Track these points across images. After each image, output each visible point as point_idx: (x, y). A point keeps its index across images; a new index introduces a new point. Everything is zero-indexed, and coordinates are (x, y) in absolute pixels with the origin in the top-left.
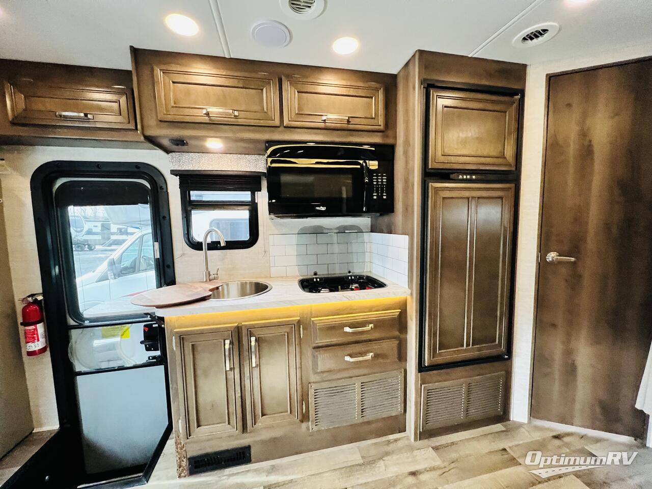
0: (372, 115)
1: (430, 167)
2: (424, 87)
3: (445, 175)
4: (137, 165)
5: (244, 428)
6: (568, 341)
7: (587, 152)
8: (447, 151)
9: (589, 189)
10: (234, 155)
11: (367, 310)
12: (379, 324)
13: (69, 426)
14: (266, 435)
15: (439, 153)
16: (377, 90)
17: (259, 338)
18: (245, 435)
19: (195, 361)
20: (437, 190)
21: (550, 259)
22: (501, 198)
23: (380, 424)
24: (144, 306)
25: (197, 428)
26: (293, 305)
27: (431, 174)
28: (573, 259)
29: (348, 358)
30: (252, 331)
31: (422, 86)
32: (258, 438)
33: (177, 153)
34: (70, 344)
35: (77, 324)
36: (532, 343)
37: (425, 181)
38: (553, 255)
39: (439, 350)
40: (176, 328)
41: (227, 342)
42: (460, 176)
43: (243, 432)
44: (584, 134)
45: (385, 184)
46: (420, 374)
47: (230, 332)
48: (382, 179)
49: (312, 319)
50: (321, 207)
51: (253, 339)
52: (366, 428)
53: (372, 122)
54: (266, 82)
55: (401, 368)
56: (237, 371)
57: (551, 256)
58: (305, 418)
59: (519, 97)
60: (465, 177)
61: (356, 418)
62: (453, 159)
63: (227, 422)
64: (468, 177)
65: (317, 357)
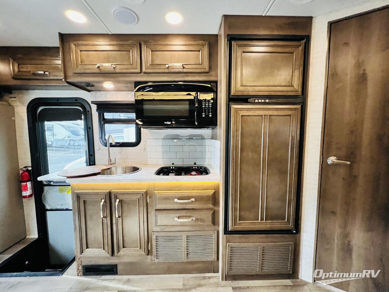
0: (200, 62)
1: (232, 95)
2: (227, 40)
3: (243, 99)
4: (76, 99)
5: (113, 254)
6: (344, 226)
7: (362, 79)
8: (244, 83)
9: (364, 108)
10: (125, 92)
11: (191, 189)
12: (199, 199)
13: (42, 237)
14: (127, 260)
15: (239, 84)
16: (203, 45)
17: (121, 200)
18: (113, 257)
19: (86, 211)
20: (237, 110)
21: (330, 162)
22: (290, 115)
23: (200, 265)
24: (63, 176)
25: (86, 249)
26: (141, 182)
27: (233, 99)
28: (349, 163)
29: (176, 219)
30: (117, 196)
31: (226, 39)
32: (122, 261)
33: (94, 92)
34: (43, 194)
35: (47, 184)
36: (316, 224)
37: (229, 104)
38: (333, 159)
39: (239, 221)
40: (76, 190)
41: (103, 201)
42: (256, 100)
43: (112, 256)
44: (359, 65)
45: (210, 107)
46: (225, 235)
47: (105, 195)
48: (209, 104)
49: (154, 192)
50: (168, 122)
51: (118, 200)
52: (190, 266)
53: (201, 66)
54: (132, 46)
55: (215, 230)
56: (109, 219)
57: (331, 159)
58: (149, 253)
59: (304, 41)
60: (260, 101)
61: (184, 259)
62: (250, 89)
63: (103, 249)
64: (263, 101)
65: (157, 215)
